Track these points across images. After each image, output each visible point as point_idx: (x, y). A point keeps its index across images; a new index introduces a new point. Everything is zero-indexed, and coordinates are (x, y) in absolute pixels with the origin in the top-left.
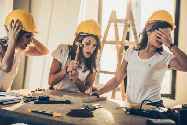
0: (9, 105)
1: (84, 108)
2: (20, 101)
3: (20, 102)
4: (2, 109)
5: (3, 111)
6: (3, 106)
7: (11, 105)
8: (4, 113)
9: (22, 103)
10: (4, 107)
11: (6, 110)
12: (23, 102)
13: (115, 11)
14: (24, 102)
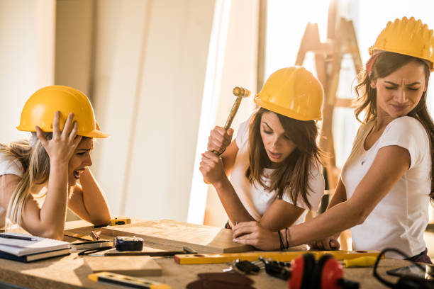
0: (42, 264)
1: (231, 268)
2: (70, 251)
3: (69, 254)
4: (23, 275)
5: (26, 278)
6: (27, 265)
7: (47, 263)
8: (28, 283)
9: (75, 258)
10: (28, 269)
11: (33, 278)
12: (76, 254)
13: (316, 25)
14: (79, 254)
